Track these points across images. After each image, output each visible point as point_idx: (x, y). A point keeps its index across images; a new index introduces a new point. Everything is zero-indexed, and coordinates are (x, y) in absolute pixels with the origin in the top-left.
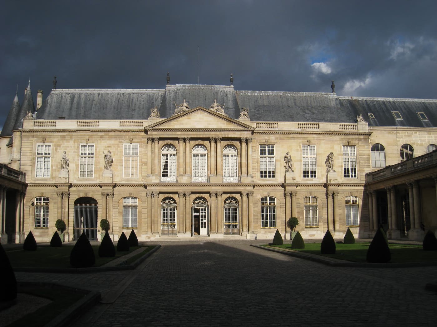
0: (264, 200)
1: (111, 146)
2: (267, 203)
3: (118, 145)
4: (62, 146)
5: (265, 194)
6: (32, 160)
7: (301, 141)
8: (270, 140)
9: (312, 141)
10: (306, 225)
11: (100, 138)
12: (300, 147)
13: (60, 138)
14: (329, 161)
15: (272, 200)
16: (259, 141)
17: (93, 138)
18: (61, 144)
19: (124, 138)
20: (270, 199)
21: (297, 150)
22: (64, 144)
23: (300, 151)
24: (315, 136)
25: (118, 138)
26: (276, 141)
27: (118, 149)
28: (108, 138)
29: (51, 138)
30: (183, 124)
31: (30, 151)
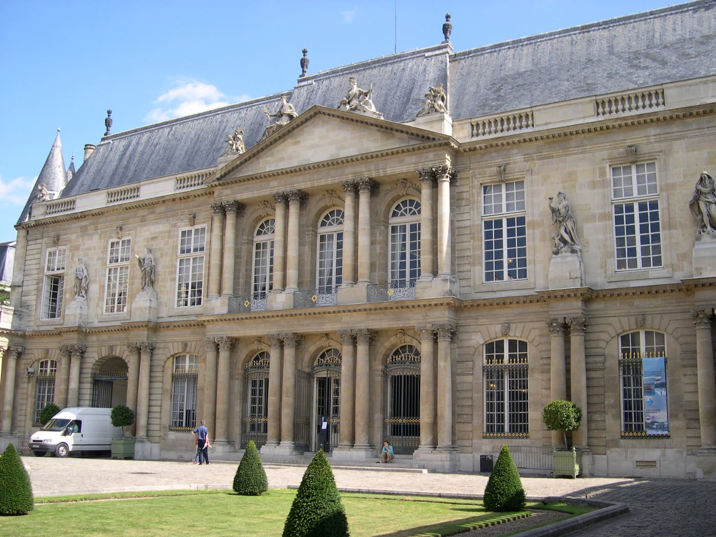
0: (494, 348)
1: (156, 237)
2: (502, 357)
3: (169, 232)
4: (82, 247)
5: (494, 331)
6: (37, 284)
7: (605, 154)
8: (511, 166)
9: (644, 149)
10: (628, 428)
11: (141, 222)
12: (603, 174)
13: (81, 232)
14: (698, 204)
15: (519, 347)
16: (479, 174)
17: (129, 224)
18: (80, 245)
19: (181, 215)
20: (512, 343)
21: (594, 185)
22: (84, 244)
23: (604, 184)
24: (652, 131)
25: (171, 217)
26: (528, 165)
27: (168, 241)
28: (155, 219)
29: (67, 234)
30: (282, 159)
31: (35, 267)
